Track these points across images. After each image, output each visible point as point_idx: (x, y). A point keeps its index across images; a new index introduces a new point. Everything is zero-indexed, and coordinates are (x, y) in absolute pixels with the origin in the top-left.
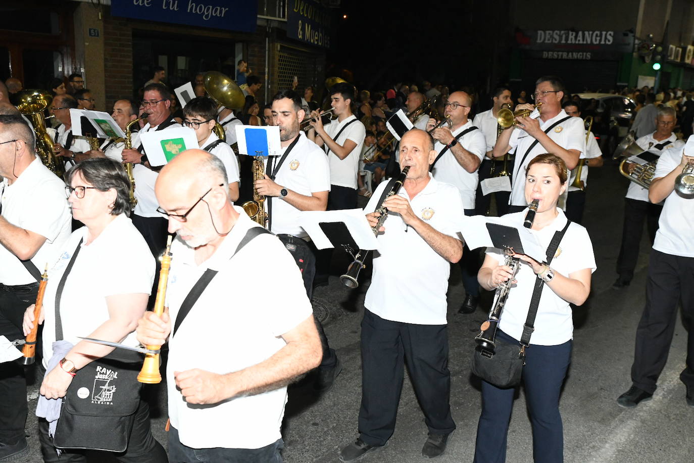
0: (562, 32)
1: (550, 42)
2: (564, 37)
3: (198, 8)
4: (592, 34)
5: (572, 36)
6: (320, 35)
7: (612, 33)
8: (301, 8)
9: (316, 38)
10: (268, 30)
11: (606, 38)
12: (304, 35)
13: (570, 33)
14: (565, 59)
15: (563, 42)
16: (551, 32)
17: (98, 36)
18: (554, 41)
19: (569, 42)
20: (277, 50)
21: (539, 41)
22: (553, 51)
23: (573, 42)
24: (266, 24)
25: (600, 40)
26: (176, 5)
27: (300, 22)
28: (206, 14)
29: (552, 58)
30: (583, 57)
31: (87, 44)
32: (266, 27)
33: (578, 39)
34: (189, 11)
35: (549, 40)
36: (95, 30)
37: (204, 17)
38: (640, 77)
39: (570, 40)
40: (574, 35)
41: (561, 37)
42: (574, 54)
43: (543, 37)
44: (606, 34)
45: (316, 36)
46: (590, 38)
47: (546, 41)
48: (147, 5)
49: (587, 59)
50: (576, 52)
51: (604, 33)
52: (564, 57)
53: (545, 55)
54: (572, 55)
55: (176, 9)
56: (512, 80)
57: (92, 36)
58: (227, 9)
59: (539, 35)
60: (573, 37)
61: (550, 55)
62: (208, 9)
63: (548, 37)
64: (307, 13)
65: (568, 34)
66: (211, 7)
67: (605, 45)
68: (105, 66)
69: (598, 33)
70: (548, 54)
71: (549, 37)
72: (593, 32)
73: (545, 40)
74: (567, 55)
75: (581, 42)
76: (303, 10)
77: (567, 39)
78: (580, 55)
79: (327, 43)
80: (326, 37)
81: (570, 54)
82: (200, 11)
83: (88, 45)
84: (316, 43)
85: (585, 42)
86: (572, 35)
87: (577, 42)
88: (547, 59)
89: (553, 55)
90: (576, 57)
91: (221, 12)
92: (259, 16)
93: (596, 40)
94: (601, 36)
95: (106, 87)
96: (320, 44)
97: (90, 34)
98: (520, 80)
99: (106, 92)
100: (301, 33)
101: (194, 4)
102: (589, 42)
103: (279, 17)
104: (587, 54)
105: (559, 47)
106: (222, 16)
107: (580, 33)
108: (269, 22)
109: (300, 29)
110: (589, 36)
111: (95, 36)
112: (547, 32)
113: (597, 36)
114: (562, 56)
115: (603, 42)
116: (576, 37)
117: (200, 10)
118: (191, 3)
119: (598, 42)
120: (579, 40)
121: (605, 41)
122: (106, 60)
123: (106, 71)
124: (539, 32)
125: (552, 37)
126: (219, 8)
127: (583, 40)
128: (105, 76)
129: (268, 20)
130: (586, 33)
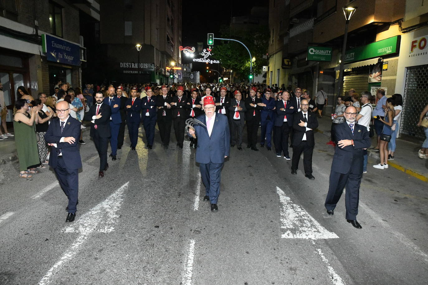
0: (129, 63)
4: (140, 64)
7: (147, 64)
11: (145, 66)
13: (133, 64)
15: (130, 67)
18: (127, 67)
19: (132, 67)
21: (121, 67)
22: (127, 70)
23: (134, 67)
25: (143, 67)
38: (157, 80)
41: (129, 65)
42: (135, 71)
43: (123, 65)
47: (124, 67)
49: (140, 73)
51: (144, 64)
53: (124, 72)
59: (121, 64)
67: (145, 69)
69: (142, 64)
73: (123, 66)
75: (137, 67)
77: (131, 66)
78: (137, 72)
81: (133, 71)
89: (127, 72)
105: (129, 69)
112: (124, 63)
114: (131, 72)
116: (135, 65)
125: (126, 65)
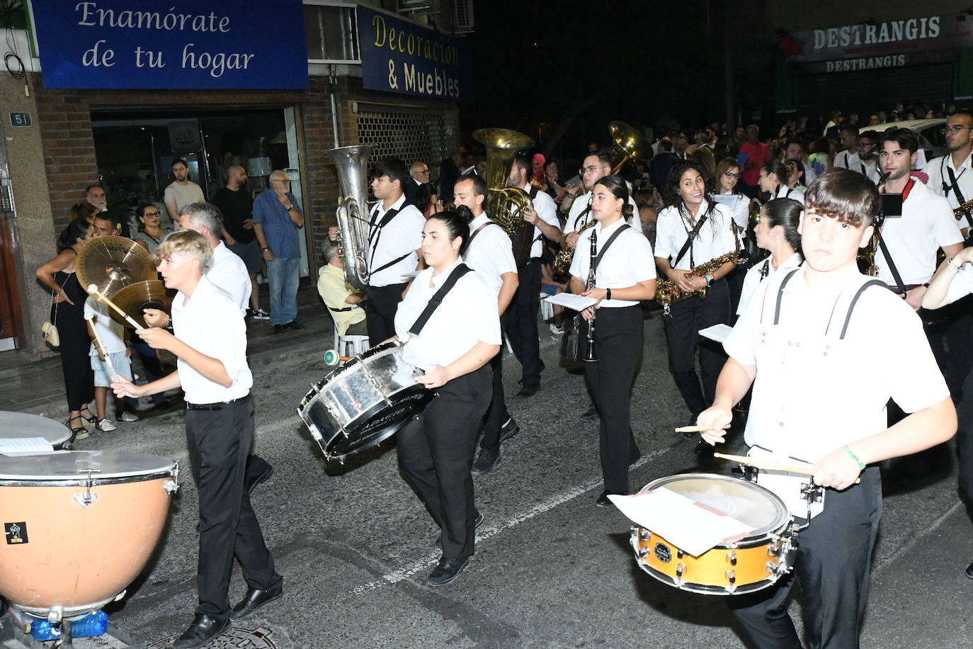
0: (855, 27)
1: (836, 45)
2: (858, 34)
3: (201, 59)
4: (904, 25)
5: (870, 32)
6: (438, 78)
7: (937, 19)
8: (391, 40)
9: (428, 84)
10: (331, 82)
11: (928, 28)
12: (401, 81)
13: (868, 28)
14: (862, 70)
15: (858, 42)
16: (836, 30)
17: (29, 123)
18: (842, 44)
19: (867, 41)
20: (354, 113)
21: (817, 47)
22: (843, 60)
23: (874, 41)
24: (327, 73)
25: (919, 33)
26: (160, 59)
27: (391, 61)
28: (215, 67)
29: (841, 70)
30: (892, 63)
31: (10, 139)
32: (328, 77)
33: (882, 35)
34: (184, 66)
35: (833, 43)
36: (22, 115)
37: (212, 74)
39: (868, 37)
40: (874, 30)
41: (852, 35)
42: (877, 59)
44: (927, 23)
45: (430, 81)
46: (903, 31)
47: (830, 45)
48: (107, 65)
49: (899, 64)
50: (879, 57)
51: (924, 20)
52: (860, 67)
53: (830, 66)
54: (874, 61)
55: (160, 66)
56: (779, 112)
57: (18, 125)
58: (253, 55)
59: (816, 36)
60: (873, 34)
61: (838, 66)
62: (219, 59)
63: (831, 37)
64: (404, 46)
65: (865, 29)
66: (223, 55)
67: (928, 38)
68: (48, 171)
69: (914, 21)
70: (835, 65)
71: (834, 37)
72: (906, 22)
73: (827, 43)
74: (867, 64)
75: (887, 40)
76: (395, 43)
77: (863, 37)
78: (888, 60)
79: (454, 91)
80: (450, 80)
81: (871, 60)
82: (204, 64)
83: (13, 141)
84: (430, 92)
85: (893, 39)
86: (871, 30)
87: (880, 41)
88: (834, 72)
89: (842, 66)
90: (881, 65)
91: (241, 62)
92: (309, 61)
93: (911, 34)
94: (919, 25)
95: (53, 205)
96: (439, 93)
97: (14, 123)
98: (795, 111)
99: (54, 213)
100: (395, 80)
101: (192, 54)
102: (900, 38)
103: (349, 58)
104: (899, 58)
105: (852, 52)
106: (245, 67)
107: (884, 26)
108: (333, 69)
109: (391, 74)
110: (899, 28)
111: (23, 124)
112: (830, 30)
113: (912, 26)
114: (857, 65)
115: (923, 36)
116: (877, 33)
117: (205, 62)
118: (187, 53)
119: (915, 37)
120: (883, 38)
121: (927, 33)
122: (47, 162)
123: (50, 179)
124: (817, 32)
125: (838, 38)
126: (237, 56)
127: (890, 37)
128: (50, 189)
129: (330, 65)
130: (894, 24)
